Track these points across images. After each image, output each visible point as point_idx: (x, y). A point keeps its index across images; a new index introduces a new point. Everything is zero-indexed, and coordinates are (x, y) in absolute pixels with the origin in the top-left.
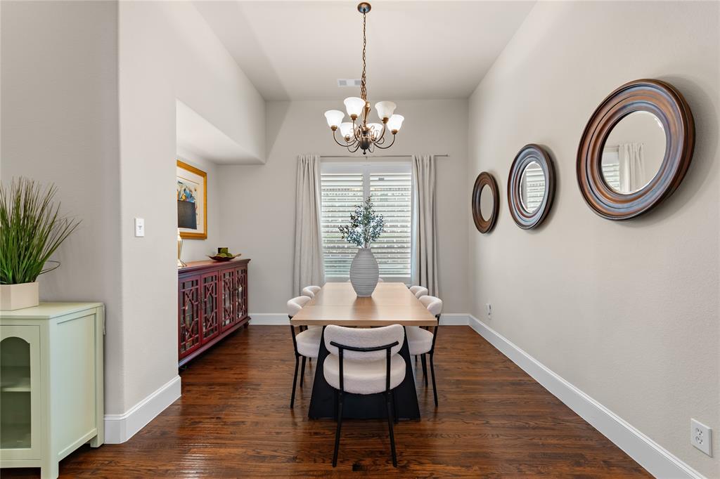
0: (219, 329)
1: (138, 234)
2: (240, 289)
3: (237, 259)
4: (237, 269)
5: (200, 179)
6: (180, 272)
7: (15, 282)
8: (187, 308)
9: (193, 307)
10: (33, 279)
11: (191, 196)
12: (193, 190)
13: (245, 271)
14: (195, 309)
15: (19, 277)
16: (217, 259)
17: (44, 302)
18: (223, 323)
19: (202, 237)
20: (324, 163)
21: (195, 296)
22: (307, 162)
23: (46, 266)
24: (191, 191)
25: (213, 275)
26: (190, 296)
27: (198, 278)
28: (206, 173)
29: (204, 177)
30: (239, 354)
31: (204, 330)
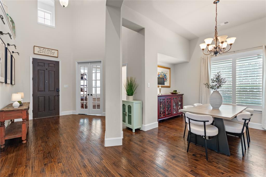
0: (171, 114)
1: (148, 87)
2: (180, 103)
3: (179, 94)
4: (179, 97)
5: (169, 70)
6: (158, 96)
7: (130, 96)
8: (162, 106)
9: (163, 106)
10: (132, 95)
11: (166, 75)
12: (166, 74)
13: (182, 98)
14: (164, 107)
15: (130, 95)
16: (172, 93)
17: (134, 100)
18: (173, 113)
19: (169, 87)
20: (212, 58)
21: (164, 103)
22: (205, 59)
23: (134, 93)
24: (165, 74)
25: (170, 98)
26: (162, 103)
27: (165, 98)
28: (170, 68)
29: (169, 69)
30: (176, 122)
31: (167, 113)
